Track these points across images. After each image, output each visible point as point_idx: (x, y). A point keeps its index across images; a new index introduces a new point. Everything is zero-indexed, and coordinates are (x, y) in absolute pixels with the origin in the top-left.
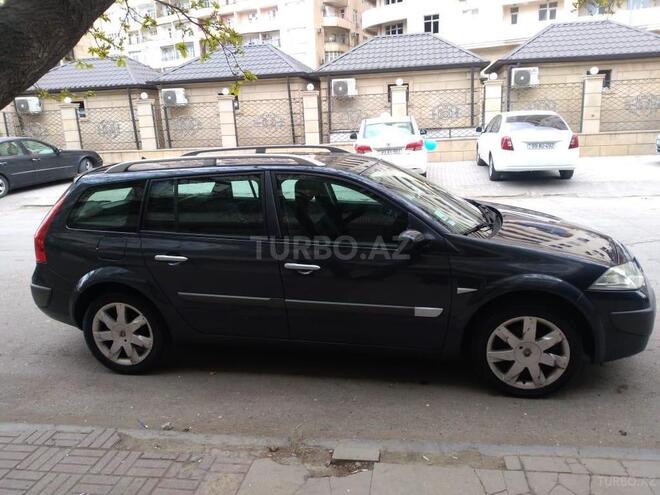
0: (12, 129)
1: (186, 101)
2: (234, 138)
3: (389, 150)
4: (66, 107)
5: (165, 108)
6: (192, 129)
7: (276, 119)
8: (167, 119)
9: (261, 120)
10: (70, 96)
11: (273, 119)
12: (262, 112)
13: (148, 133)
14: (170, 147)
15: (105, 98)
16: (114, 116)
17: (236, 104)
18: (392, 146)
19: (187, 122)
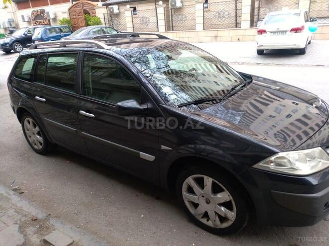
0: (107, 22)
1: (181, 5)
2: (203, 24)
3: (278, 32)
4: (127, 10)
5: (171, 9)
6: (182, 20)
7: (226, 13)
8: (172, 15)
9: (217, 14)
10: (129, 4)
11: (224, 13)
12: (219, 9)
13: (162, 23)
14: (173, 30)
15: (145, 5)
16: (147, 14)
17: (205, 6)
18: (280, 30)
19: (180, 17)
